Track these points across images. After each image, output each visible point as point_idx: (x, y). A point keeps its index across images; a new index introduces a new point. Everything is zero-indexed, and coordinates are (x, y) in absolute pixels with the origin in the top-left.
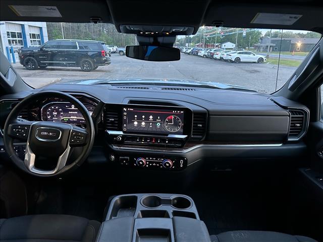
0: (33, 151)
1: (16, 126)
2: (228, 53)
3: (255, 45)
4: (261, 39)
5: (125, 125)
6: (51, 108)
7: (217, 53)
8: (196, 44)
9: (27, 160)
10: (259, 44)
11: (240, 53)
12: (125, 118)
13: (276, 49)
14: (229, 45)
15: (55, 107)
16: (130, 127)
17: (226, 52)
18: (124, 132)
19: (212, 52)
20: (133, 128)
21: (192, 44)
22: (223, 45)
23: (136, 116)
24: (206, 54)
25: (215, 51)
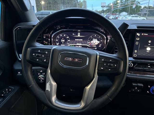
0: (55, 80)
1: (35, 50)
2: (126, 17)
3: (138, 13)
4: (142, 10)
5: (136, 51)
6: (60, 36)
7: (119, 17)
8: (107, 13)
9: (49, 90)
10: (140, 13)
11: (132, 17)
12: (137, 43)
13: (149, 15)
14: (124, 13)
15: (63, 35)
16: (141, 54)
17: (124, 16)
18: (134, 58)
19: (117, 16)
20: (144, 55)
21: (105, 13)
22: (121, 13)
23: (150, 42)
24: (113, 18)
25: (118, 16)
